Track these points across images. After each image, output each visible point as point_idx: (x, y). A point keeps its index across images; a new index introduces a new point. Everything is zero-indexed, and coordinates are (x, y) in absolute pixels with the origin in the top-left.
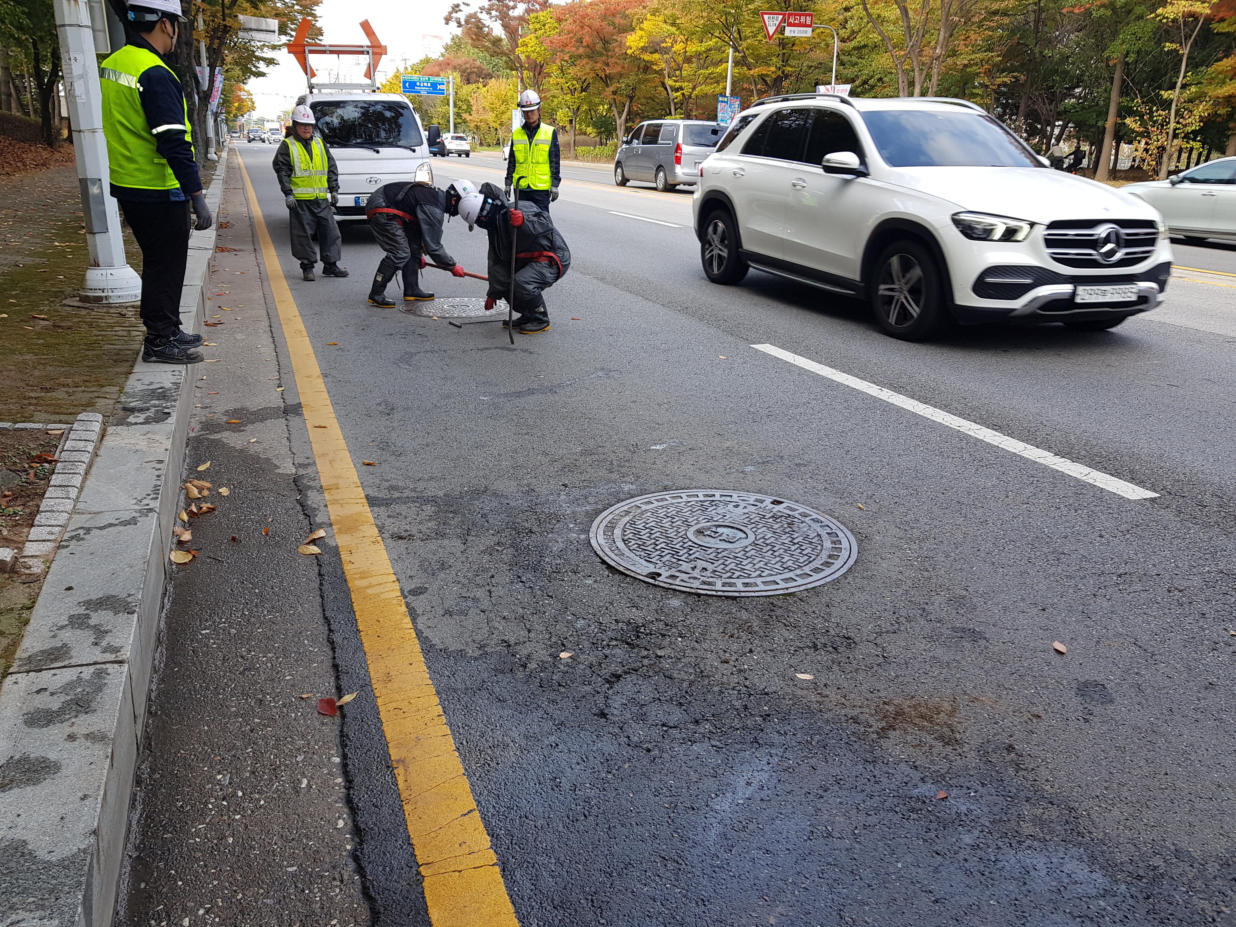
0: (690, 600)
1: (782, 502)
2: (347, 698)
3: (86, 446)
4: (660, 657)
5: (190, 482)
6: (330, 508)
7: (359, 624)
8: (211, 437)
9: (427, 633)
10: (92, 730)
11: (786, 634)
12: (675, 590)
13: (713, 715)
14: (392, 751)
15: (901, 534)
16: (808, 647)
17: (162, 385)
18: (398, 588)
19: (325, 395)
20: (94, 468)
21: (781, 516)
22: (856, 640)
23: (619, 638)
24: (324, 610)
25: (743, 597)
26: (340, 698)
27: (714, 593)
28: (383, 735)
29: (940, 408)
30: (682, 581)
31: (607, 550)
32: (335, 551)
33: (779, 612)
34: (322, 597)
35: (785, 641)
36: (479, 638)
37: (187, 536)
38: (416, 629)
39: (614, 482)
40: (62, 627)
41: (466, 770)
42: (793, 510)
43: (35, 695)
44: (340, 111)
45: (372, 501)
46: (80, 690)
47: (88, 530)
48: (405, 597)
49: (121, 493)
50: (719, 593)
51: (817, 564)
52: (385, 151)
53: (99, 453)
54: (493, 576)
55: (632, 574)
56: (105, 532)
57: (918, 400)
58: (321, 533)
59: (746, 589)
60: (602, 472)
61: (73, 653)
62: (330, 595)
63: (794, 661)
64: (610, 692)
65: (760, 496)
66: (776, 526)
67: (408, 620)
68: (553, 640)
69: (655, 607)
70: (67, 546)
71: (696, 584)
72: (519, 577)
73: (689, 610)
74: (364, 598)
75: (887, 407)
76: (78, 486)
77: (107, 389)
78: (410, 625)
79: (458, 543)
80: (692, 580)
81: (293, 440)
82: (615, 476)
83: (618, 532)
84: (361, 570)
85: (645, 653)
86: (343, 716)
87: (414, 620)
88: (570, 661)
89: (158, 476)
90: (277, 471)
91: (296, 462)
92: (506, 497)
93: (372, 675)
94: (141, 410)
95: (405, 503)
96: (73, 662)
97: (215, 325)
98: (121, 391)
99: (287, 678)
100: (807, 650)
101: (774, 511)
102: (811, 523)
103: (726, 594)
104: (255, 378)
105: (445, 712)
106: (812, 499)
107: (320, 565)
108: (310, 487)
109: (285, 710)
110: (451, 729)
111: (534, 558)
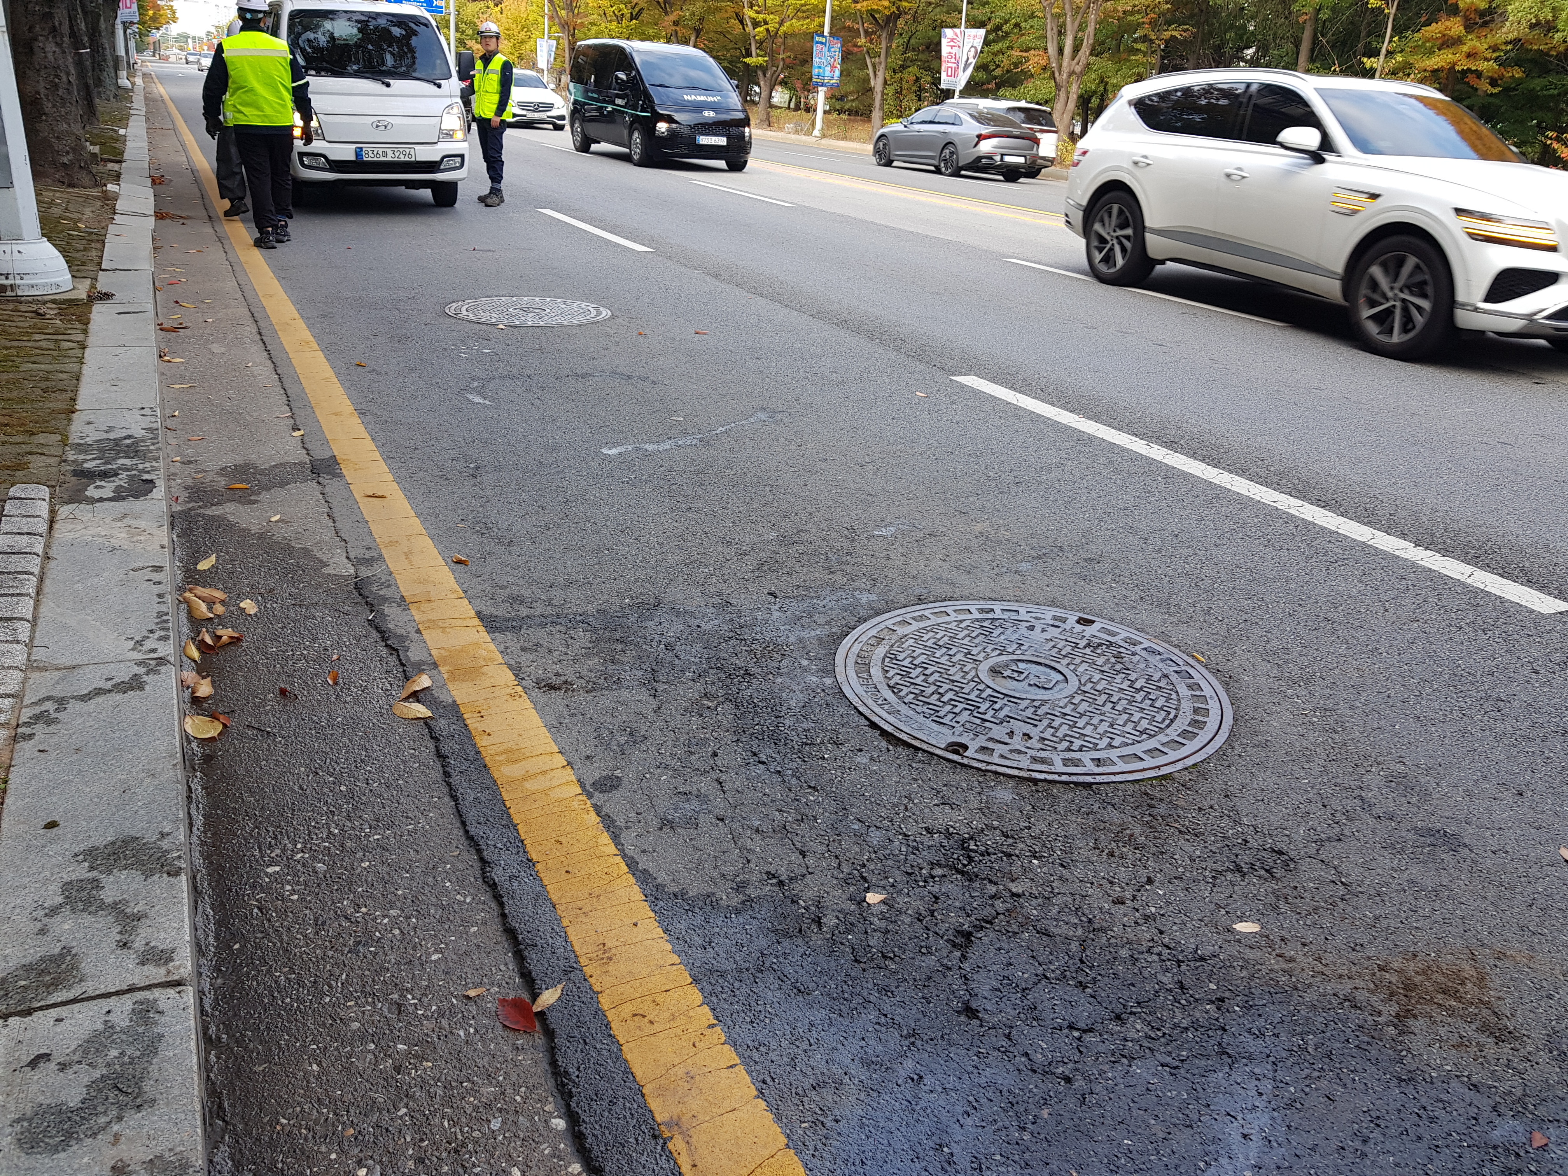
0: (1024, 789)
1: (1093, 622)
2: (548, 997)
3: (31, 545)
4: (1018, 896)
5: (190, 590)
6: (427, 635)
7: (529, 848)
8: (208, 512)
9: (644, 862)
10: (158, 1151)
11: (1188, 847)
12: (996, 773)
13: (1139, 1003)
14: (654, 1104)
15: (1275, 672)
16: (1228, 869)
17: (129, 433)
18: (573, 778)
19: (370, 444)
20: (47, 582)
21: (1101, 645)
22: (1293, 854)
23: (943, 862)
24: (464, 824)
25: (1101, 783)
26: (535, 996)
27: (1056, 777)
28: (628, 1071)
29: (1237, 474)
30: (1002, 756)
31: (870, 702)
32: (454, 710)
33: (1162, 809)
34: (454, 798)
35: (1192, 860)
36: (729, 870)
37: (205, 689)
38: (624, 856)
39: (842, 588)
40: (53, 911)
41: (788, 1137)
42: (1114, 634)
43: (29, 1072)
44: (328, 25)
45: (490, 623)
46: (114, 1053)
47: (62, 702)
48: (590, 796)
49: (104, 629)
50: (1064, 778)
51: (1182, 723)
52: (397, 84)
53: (50, 554)
54: (715, 754)
55: (925, 747)
56: (92, 704)
57: (1203, 461)
58: (424, 681)
59: (1100, 770)
60: (819, 574)
61: (85, 967)
62: (469, 795)
63: (1221, 895)
64: (966, 966)
65: (1059, 612)
66: (1100, 661)
67: (605, 838)
68: (846, 869)
69: (976, 804)
70: (31, 736)
71: (1025, 763)
72: (755, 754)
73: (1030, 807)
74: (525, 798)
75: (1170, 474)
76: (29, 617)
77: (41, 438)
78: (612, 849)
79: (644, 695)
80: (1016, 756)
81: (336, 515)
82: (839, 579)
83: (876, 672)
84: (505, 746)
85: (992, 889)
86: (550, 1034)
87: (616, 838)
88: (884, 908)
89: (160, 596)
90: (326, 570)
91: (352, 556)
92: (692, 615)
93: (577, 948)
94: (105, 475)
95: (543, 625)
96: (90, 987)
97: (175, 330)
98: (64, 442)
99: (435, 957)
100: (1230, 876)
101: (1087, 634)
102: (1144, 653)
103: (1074, 779)
104: (255, 414)
105: (717, 1018)
106: (1130, 615)
107: (436, 739)
108: (385, 599)
109: (444, 1023)
110: (738, 1054)
111: (768, 720)
